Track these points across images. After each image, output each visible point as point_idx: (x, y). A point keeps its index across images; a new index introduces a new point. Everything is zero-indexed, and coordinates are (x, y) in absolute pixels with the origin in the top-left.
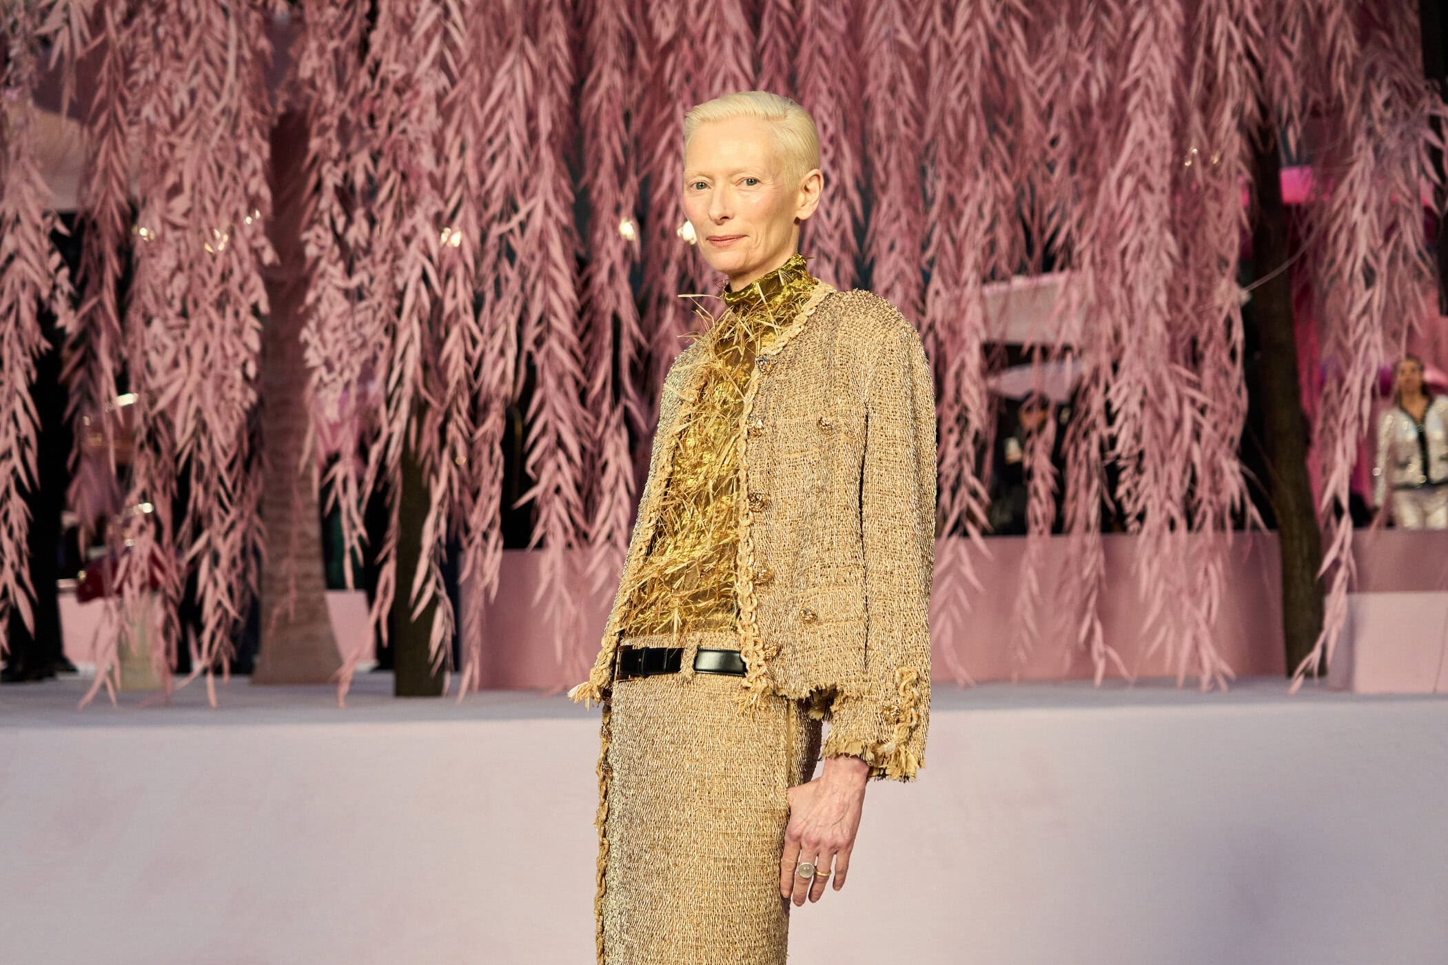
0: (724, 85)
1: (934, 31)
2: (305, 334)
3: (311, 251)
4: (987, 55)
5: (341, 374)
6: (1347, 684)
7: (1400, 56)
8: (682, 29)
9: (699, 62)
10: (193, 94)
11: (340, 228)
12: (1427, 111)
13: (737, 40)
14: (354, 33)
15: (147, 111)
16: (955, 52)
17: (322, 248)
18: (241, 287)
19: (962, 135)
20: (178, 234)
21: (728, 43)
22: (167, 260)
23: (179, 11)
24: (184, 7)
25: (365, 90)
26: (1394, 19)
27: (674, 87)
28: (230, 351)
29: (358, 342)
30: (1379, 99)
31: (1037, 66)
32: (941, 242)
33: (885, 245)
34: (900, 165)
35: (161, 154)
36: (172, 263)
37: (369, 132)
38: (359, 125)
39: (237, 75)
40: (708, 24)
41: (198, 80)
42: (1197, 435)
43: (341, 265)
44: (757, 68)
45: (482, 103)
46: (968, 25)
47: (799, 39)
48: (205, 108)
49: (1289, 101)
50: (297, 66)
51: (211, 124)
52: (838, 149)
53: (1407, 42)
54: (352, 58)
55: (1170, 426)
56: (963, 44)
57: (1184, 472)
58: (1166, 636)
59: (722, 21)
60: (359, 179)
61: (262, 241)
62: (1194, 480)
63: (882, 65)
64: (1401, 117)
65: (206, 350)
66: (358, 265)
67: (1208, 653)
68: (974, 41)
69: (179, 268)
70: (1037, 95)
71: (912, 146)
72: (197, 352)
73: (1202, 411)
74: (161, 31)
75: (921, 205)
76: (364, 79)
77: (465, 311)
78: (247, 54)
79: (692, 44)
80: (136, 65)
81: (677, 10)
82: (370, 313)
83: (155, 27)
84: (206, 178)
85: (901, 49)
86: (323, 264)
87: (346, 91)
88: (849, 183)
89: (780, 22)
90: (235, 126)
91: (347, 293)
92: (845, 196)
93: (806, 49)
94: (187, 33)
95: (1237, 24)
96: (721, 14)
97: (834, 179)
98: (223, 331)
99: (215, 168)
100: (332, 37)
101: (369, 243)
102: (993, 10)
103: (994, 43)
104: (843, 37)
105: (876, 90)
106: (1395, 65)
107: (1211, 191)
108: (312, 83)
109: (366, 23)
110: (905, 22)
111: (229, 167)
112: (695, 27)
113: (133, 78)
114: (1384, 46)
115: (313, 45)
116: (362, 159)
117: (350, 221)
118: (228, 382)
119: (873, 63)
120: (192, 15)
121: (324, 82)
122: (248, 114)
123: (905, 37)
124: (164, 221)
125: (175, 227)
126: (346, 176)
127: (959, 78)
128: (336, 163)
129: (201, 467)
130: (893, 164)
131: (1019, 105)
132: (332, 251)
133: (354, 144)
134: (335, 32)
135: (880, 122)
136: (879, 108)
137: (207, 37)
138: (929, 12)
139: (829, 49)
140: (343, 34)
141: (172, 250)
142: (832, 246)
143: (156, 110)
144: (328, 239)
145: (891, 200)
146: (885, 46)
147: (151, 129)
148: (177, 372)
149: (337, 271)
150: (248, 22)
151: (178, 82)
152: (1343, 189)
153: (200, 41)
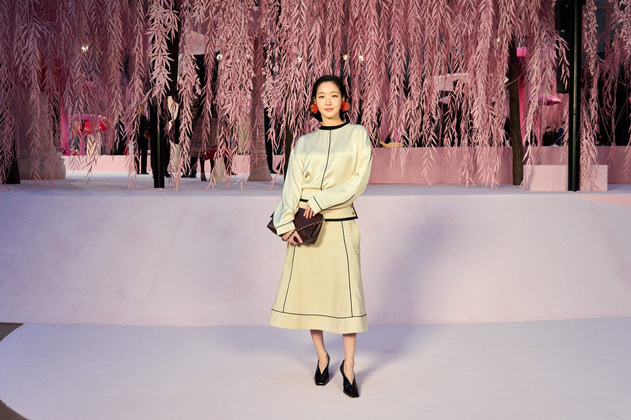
0: (371, 30)
1: (427, 15)
2: (262, 95)
3: (264, 73)
4: (441, 21)
5: (272, 105)
6: (528, 189)
7: (549, 23)
8: (360, 13)
9: (365, 23)
10: (233, 32)
11: (271, 67)
12: (555, 39)
13: (374, 17)
14: (275, 16)
15: (221, 37)
16: (432, 21)
17: (266, 72)
18: (246, 83)
19: (434, 42)
20: (229, 69)
21: (372, 18)
22: (225, 76)
23: (229, 10)
24: (230, 10)
25: (278, 31)
26: (548, 13)
27: (358, 29)
28: (243, 100)
29: (276, 97)
30: (544, 34)
31: (453, 25)
32: (427, 71)
33: (412, 71)
34: (417, 51)
35: (224, 48)
36: (227, 77)
37: (279, 42)
38: (276, 40)
39: (244, 27)
40: (367, 13)
41: (234, 28)
42: (493, 123)
43: (271, 77)
44: (379, 25)
45: (309, 35)
46: (435, 14)
47: (391, 16)
48: (236, 36)
49: (520, 35)
50: (260, 25)
51: (238, 40)
52: (401, 47)
53: (551, 19)
54: (274, 23)
55: (486, 121)
56: (434, 19)
57: (489, 133)
58: (483, 174)
59: (370, 12)
60: (276, 55)
61: (251, 71)
62: (492, 135)
63: (412, 24)
64: (548, 40)
65: (237, 99)
66: (276, 77)
67: (493, 179)
68: (437, 18)
69: (229, 78)
70: (453, 33)
71: (420, 46)
72: (234, 100)
73: (494, 117)
74: (224, 16)
75: (422, 62)
76: (278, 28)
77: (304, 90)
78: (247, 22)
79: (362, 18)
80: (218, 25)
81: (359, 9)
82: (279, 89)
83: (223, 15)
84: (236, 53)
85: (418, 20)
86: (267, 77)
87: (273, 32)
88: (403, 55)
89: (385, 12)
90: (244, 41)
91: (273, 84)
92: (402, 58)
93: (393, 20)
94: (231, 16)
95: (508, 14)
96: (370, 10)
97: (400, 55)
98: (241, 94)
99: (238, 52)
100: (269, 17)
101: (279, 72)
102: (442, 10)
103: (442, 18)
104: (403, 16)
105: (411, 30)
106: (548, 26)
107: (498, 58)
108: (264, 29)
109: (278, 13)
110: (419, 13)
111: (242, 52)
112: (364, 15)
113: (217, 29)
114: (545, 20)
115: (264, 19)
116: (277, 49)
117: (274, 66)
118: (242, 108)
119: (410, 24)
120: (233, 12)
121: (267, 29)
122: (248, 37)
123: (419, 17)
124: (225, 65)
125: (228, 67)
126: (272, 53)
127: (433, 28)
128: (270, 50)
129: (235, 129)
130: (415, 50)
131: (448, 34)
132: (269, 73)
133: (275, 46)
134: (270, 16)
135: (412, 39)
136: (412, 36)
137: (236, 17)
138: (426, 10)
139: (399, 20)
140: (272, 16)
141: (227, 73)
142: (398, 72)
143: (223, 36)
144: (268, 71)
145: (415, 60)
146: (413, 19)
147: (222, 41)
148: (229, 105)
149: (271, 78)
150: (247, 13)
151: (229, 29)
152: (532, 59)
153: (234, 18)
